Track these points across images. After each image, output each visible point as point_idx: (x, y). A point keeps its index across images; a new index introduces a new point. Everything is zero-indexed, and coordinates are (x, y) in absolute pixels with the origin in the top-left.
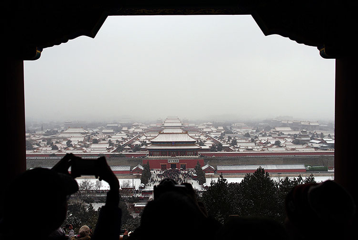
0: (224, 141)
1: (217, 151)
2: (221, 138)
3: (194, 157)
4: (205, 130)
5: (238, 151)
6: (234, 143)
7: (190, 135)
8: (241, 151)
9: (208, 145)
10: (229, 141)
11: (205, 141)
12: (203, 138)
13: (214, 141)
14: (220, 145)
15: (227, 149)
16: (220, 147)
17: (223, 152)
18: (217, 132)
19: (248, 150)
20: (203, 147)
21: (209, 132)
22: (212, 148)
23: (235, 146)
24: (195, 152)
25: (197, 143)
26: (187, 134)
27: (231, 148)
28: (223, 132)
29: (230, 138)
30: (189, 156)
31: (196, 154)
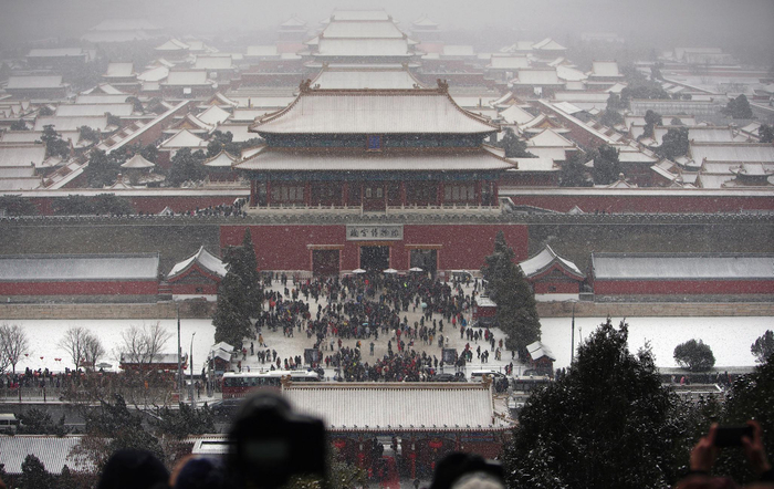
0: (626, 136)
1: (588, 185)
2: (609, 118)
3: (480, 210)
4: (526, 79)
5: (697, 183)
6: (677, 145)
7: (462, 102)
8: (712, 186)
9: (546, 153)
10: (649, 133)
11: (528, 135)
12: (516, 116)
13: (574, 133)
14: (610, 154)
15: (643, 175)
16: (608, 166)
17: (620, 189)
18: (588, 88)
19: (744, 180)
20: (525, 165)
21: (549, 91)
22: (570, 171)
23: (682, 161)
24: (483, 186)
25: (494, 143)
26: (441, 99)
27: (662, 169)
28: (617, 88)
29: (652, 120)
30: (455, 210)
31: (491, 200)
